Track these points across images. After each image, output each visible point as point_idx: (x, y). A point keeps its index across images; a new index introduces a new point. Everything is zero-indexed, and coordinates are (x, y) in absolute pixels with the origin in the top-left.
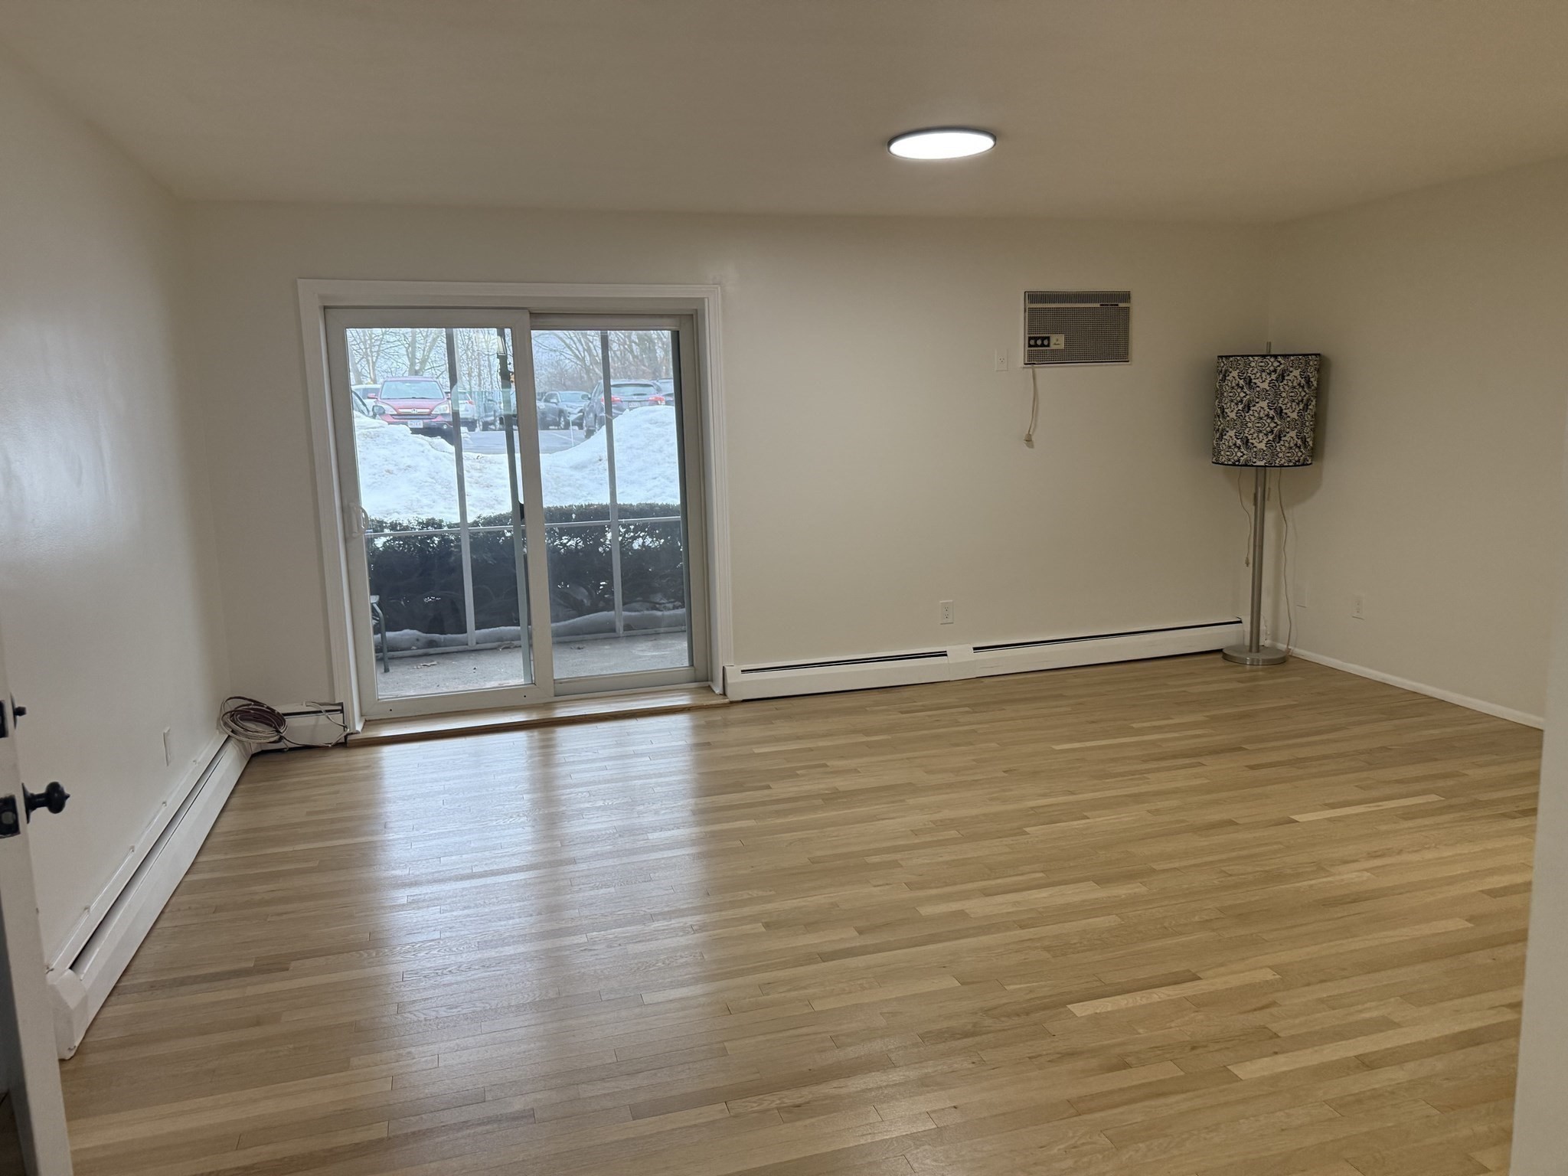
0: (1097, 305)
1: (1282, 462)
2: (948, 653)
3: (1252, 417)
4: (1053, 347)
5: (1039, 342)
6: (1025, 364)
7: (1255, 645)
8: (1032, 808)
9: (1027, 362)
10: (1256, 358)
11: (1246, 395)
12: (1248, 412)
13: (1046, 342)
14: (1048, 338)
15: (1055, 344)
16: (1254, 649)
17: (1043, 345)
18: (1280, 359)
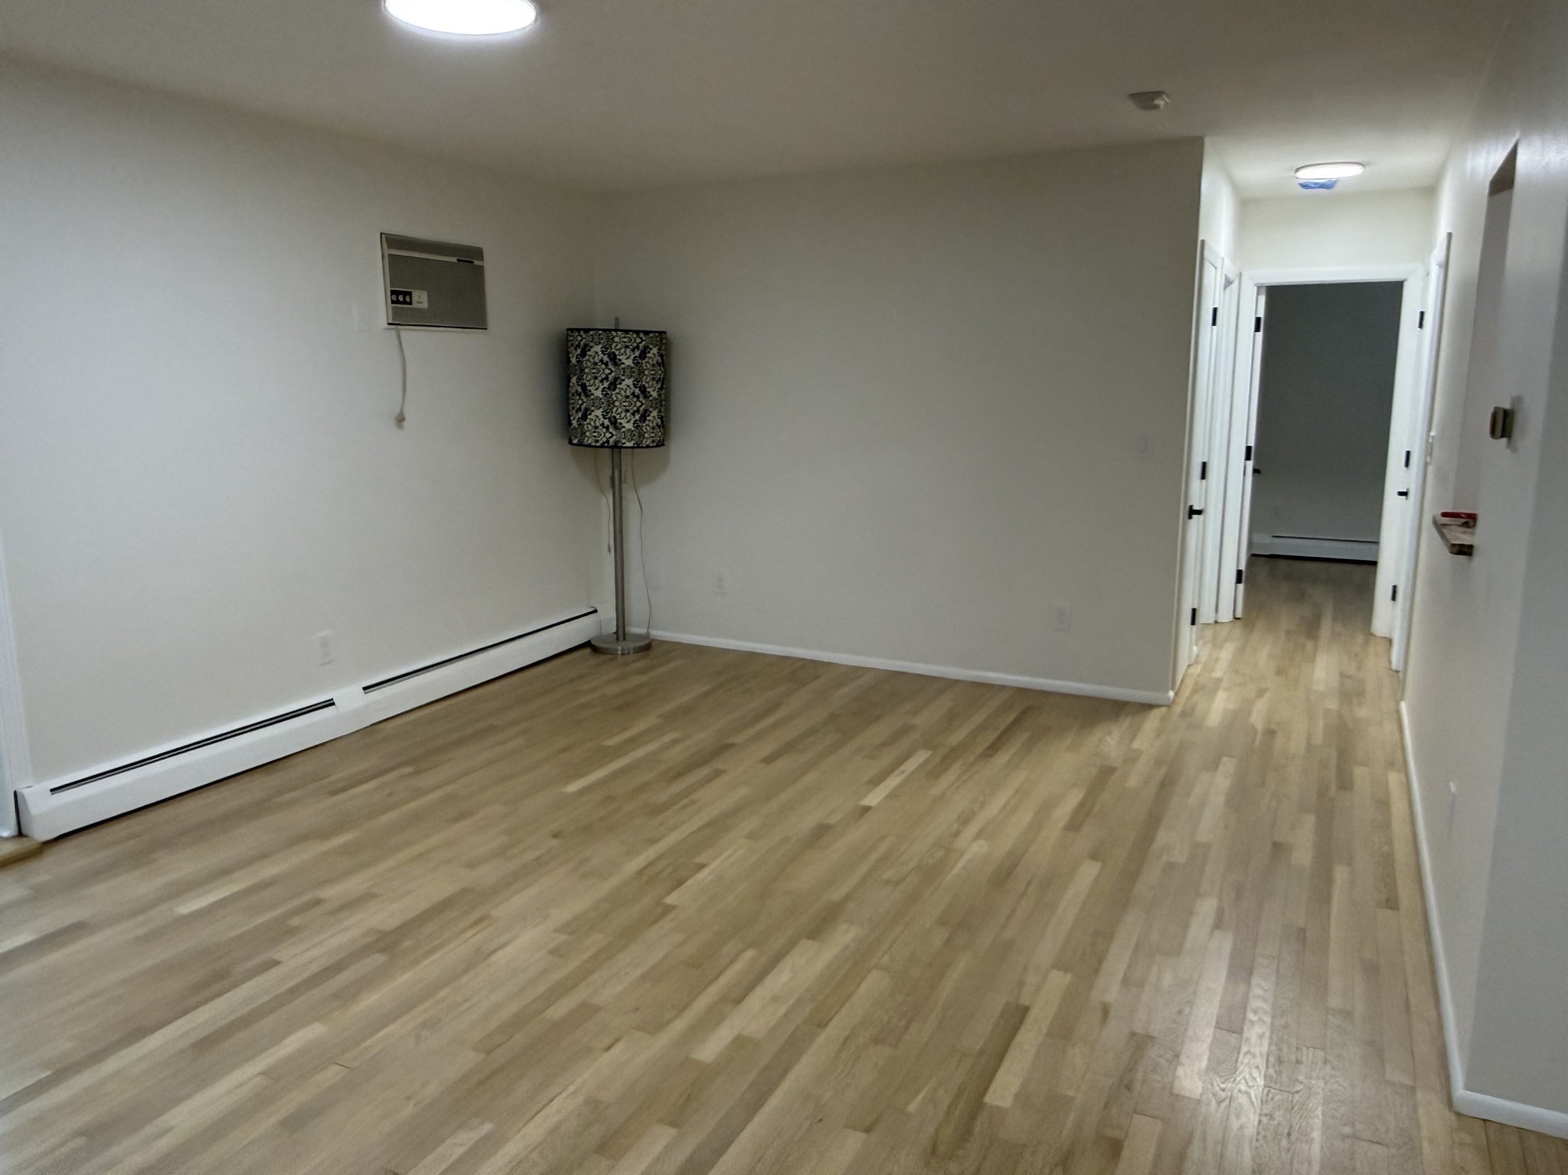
0: (454, 260)
1: (647, 443)
2: (335, 701)
3: (619, 396)
4: (415, 305)
5: (401, 298)
6: (389, 324)
7: (621, 634)
8: (641, 872)
9: (391, 322)
10: (620, 333)
11: (611, 371)
12: (614, 390)
13: (408, 299)
14: (410, 294)
15: (418, 302)
16: (621, 638)
17: (404, 302)
18: (641, 335)
